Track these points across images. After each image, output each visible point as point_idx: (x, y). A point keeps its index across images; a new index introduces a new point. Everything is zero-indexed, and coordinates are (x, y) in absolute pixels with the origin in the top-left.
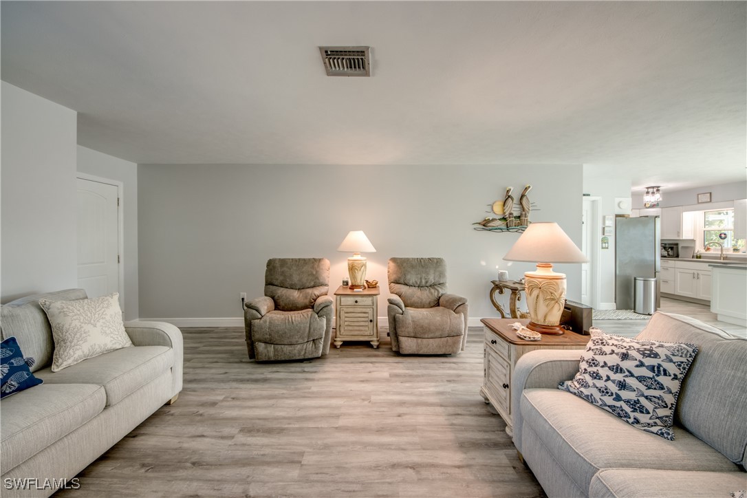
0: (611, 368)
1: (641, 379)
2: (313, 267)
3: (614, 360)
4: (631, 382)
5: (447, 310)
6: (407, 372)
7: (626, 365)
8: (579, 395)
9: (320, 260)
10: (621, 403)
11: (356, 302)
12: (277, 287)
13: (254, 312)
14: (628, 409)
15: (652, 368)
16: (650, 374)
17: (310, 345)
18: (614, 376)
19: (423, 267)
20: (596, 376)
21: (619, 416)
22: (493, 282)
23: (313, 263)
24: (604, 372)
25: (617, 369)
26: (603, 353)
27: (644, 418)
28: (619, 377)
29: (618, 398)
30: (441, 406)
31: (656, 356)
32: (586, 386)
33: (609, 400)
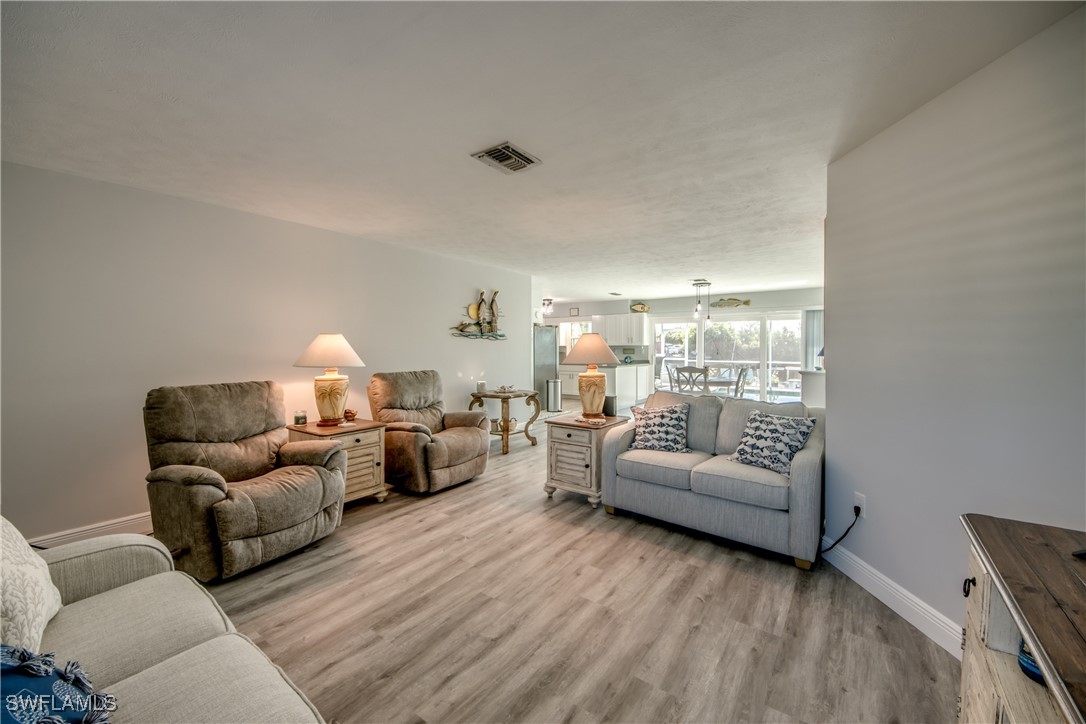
0: (658, 425)
1: (673, 426)
2: (261, 397)
3: (658, 420)
4: (670, 429)
5: (472, 428)
6: (458, 505)
7: (665, 421)
8: (646, 448)
9: (268, 384)
10: (669, 443)
11: (358, 441)
12: (191, 444)
13: (212, 489)
14: (672, 444)
15: (676, 419)
16: (676, 422)
17: (321, 518)
18: (661, 429)
19: (421, 383)
20: (652, 433)
21: (669, 450)
22: (473, 395)
23: (259, 389)
24: (656, 429)
25: (661, 425)
26: (650, 419)
27: (679, 446)
28: (664, 429)
29: (667, 440)
30: (527, 512)
31: (676, 412)
32: (648, 440)
33: (663, 443)
